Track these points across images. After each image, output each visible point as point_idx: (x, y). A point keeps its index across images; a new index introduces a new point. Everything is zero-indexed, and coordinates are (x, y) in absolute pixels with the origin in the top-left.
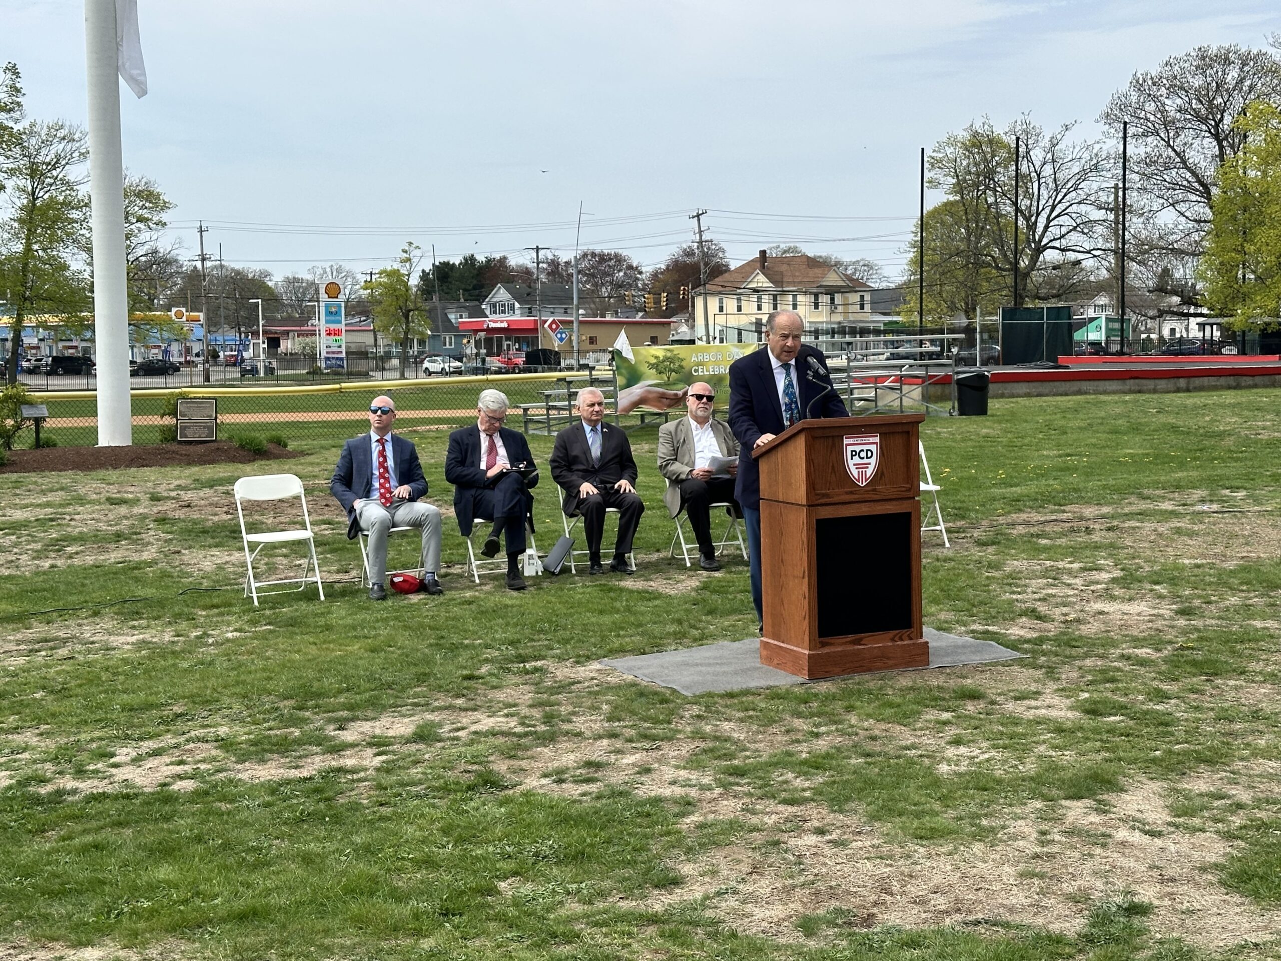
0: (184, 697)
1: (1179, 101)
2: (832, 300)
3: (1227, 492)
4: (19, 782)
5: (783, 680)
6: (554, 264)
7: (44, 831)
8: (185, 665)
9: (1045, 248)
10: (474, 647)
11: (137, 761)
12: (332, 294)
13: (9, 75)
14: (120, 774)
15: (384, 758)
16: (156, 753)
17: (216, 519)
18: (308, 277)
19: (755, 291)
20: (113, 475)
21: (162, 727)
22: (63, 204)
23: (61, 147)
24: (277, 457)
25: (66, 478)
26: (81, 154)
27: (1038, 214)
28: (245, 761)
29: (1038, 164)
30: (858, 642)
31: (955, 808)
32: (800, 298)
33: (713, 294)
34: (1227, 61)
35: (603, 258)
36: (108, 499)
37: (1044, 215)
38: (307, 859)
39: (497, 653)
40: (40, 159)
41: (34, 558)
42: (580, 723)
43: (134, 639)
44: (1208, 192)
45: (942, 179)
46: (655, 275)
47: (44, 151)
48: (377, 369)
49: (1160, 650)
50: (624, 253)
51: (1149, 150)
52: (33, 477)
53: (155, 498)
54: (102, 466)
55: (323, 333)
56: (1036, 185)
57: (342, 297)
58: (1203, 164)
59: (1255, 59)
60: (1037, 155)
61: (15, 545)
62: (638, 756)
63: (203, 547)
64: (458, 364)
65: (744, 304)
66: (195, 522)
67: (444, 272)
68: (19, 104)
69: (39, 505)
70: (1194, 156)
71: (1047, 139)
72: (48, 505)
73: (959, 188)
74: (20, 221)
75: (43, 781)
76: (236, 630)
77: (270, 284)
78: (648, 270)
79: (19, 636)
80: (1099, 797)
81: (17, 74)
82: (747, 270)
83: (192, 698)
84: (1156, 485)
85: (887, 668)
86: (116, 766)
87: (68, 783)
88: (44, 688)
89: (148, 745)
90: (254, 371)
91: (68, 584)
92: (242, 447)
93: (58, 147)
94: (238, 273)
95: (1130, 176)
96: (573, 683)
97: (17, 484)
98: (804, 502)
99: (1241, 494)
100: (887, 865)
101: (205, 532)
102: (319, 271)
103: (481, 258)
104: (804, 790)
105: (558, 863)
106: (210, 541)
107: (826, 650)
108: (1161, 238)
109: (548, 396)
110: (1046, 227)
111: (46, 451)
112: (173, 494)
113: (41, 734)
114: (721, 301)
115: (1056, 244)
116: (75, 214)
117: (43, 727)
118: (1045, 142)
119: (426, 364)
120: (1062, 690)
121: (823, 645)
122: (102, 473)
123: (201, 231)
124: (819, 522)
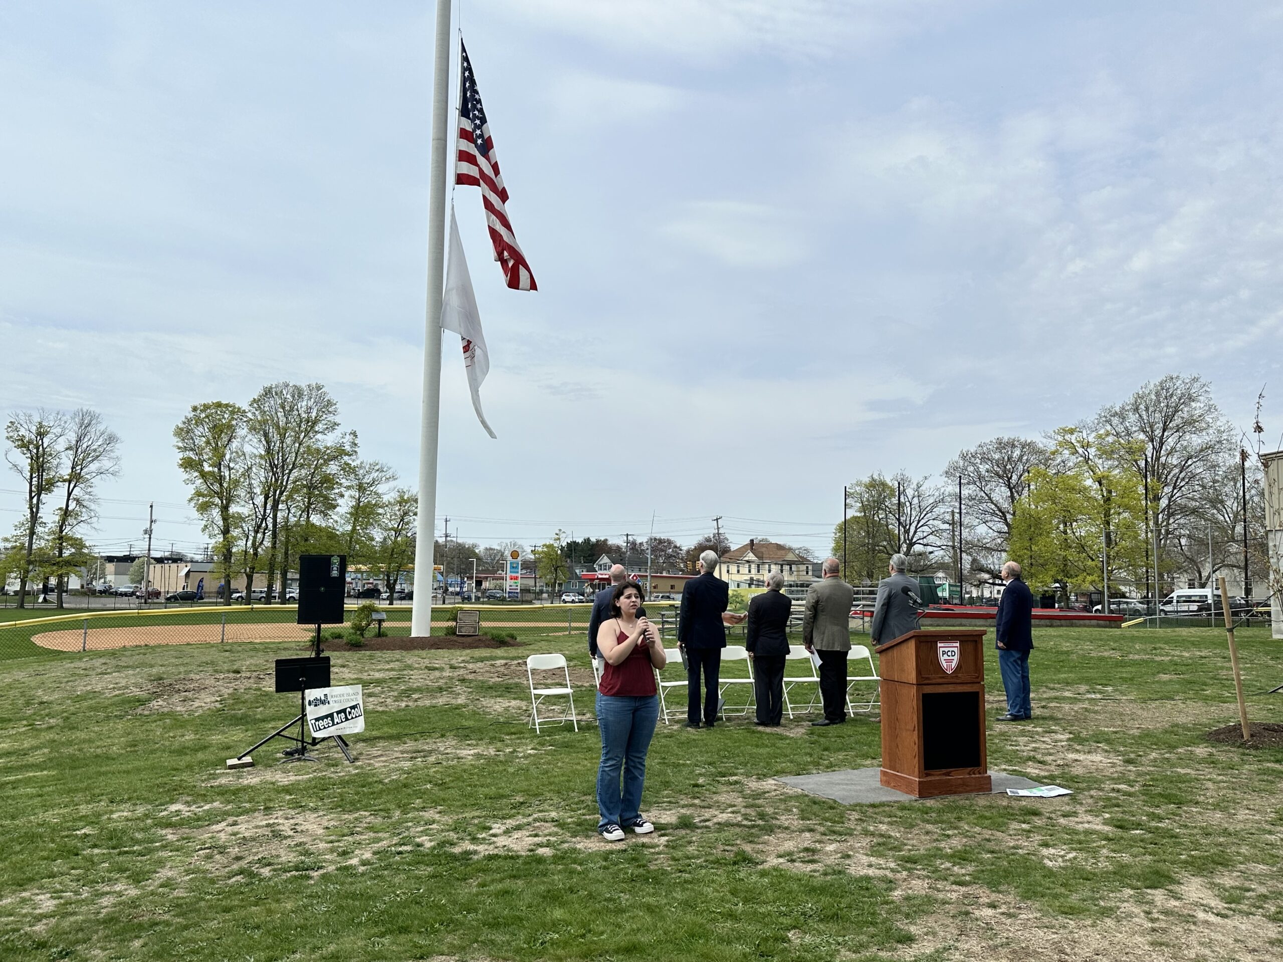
0: (521, 791)
1: (987, 466)
2: (791, 568)
3: (1100, 687)
4: (438, 844)
5: (904, 798)
6: (634, 543)
7: (465, 879)
8: (511, 770)
9: (915, 543)
10: (688, 766)
11: (507, 832)
12: (515, 556)
13: (352, 436)
14: (501, 841)
15: (666, 838)
16: (518, 828)
17: (493, 680)
18: (498, 548)
19: (748, 562)
20: (424, 653)
21: (514, 811)
22: (375, 505)
23: (376, 475)
24: (512, 645)
25: (397, 654)
26: (387, 479)
27: (910, 524)
28: (576, 836)
29: (910, 497)
30: (948, 774)
31: (1076, 891)
32: (773, 567)
33: (724, 563)
34: (1013, 446)
35: (661, 541)
36: (426, 667)
37: (914, 525)
38: (650, 909)
39: (704, 770)
40: (365, 481)
41: (395, 701)
42: (784, 820)
43: (472, 752)
44: (1005, 516)
45: (853, 504)
46: (688, 552)
47: (367, 477)
48: (535, 599)
49: (1132, 786)
50: (672, 539)
51: (970, 492)
52: (378, 654)
53: (452, 667)
54: (415, 648)
55: (508, 579)
56: (909, 509)
57: (519, 559)
58: (1001, 501)
59: (1029, 445)
60: (910, 492)
61: (382, 692)
62: (834, 845)
63: (492, 697)
64: (581, 597)
65: (741, 569)
66: (483, 682)
67: (573, 546)
68: (356, 452)
69: (387, 670)
70: (995, 496)
71: (915, 484)
72: (392, 670)
73: (864, 508)
74: (351, 514)
75: (452, 844)
76: (532, 749)
77: (477, 551)
78: (685, 548)
79: (401, 748)
80: (1170, 887)
81: (356, 436)
82: (742, 550)
83: (526, 792)
84: (1053, 681)
85: (967, 792)
86: (495, 835)
87: (468, 846)
88: (430, 782)
89: (510, 823)
90: (469, 598)
91: (420, 717)
92: (493, 639)
93: (375, 475)
94: (460, 545)
95: (963, 507)
96: (765, 793)
97: (371, 657)
98: (915, 682)
99: (1110, 689)
100: (1053, 933)
101: (491, 688)
102: (504, 545)
103: (593, 540)
104: (963, 875)
105: (821, 920)
106: (494, 694)
107: (929, 779)
108: (978, 540)
109: (663, 615)
110: (915, 532)
111: (384, 638)
112: (462, 665)
113: (440, 812)
114: (728, 567)
115: (921, 541)
116: (381, 511)
117: (439, 808)
118: (914, 486)
119: (564, 597)
120: (1090, 811)
121: (927, 775)
122: (416, 652)
123: (446, 521)
124: (924, 695)
